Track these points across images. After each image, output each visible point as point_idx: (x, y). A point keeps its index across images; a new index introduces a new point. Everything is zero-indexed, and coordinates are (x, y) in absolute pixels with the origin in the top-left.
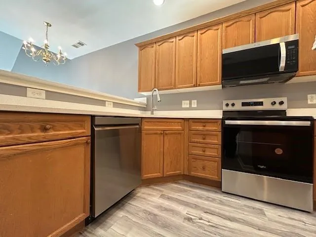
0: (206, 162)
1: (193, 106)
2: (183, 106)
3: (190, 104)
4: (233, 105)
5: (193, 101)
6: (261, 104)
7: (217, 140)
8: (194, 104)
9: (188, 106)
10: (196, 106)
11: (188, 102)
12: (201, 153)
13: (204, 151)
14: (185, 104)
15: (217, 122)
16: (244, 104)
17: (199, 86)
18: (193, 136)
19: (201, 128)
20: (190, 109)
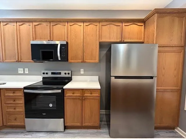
0: (17, 115)
1: (26, 73)
2: (19, 72)
3: (24, 71)
4: (47, 73)
5: (26, 69)
6: (60, 73)
7: (22, 101)
9: (22, 72)
10: (28, 72)
11: (22, 69)
13: (15, 109)
15: (21, 90)
16: (53, 73)
17: (21, 62)
18: (7, 100)
19: (11, 94)
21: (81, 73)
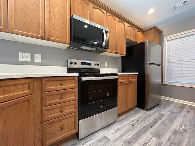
1: (36, 61)
2: (21, 59)
3: (32, 57)
4: (75, 63)
8: (38, 58)
9: (29, 60)
10: (40, 61)
11: (29, 55)
12: (59, 114)
13: (62, 111)
14: (24, 57)
15: (74, 79)
16: (82, 64)
17: (48, 39)
19: (58, 87)
20: (32, 63)
21: (105, 65)
